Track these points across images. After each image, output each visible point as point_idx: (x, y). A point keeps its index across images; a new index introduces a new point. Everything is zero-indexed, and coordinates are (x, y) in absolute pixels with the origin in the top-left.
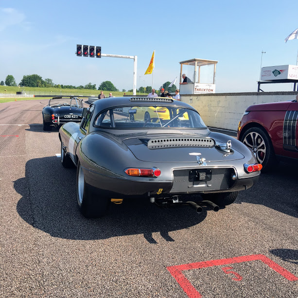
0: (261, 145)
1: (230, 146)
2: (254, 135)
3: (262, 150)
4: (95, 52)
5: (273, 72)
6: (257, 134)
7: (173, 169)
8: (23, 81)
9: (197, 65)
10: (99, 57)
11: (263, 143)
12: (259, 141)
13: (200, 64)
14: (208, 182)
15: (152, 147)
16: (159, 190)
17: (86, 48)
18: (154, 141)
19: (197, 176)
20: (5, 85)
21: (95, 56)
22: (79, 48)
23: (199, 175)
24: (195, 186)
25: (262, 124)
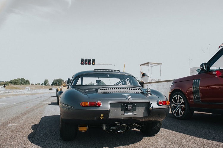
0: (182, 102)
1: (149, 91)
2: (177, 97)
3: (182, 105)
4: (91, 62)
5: (197, 71)
6: (179, 96)
7: (110, 102)
8: (53, 82)
9: (150, 66)
10: (93, 65)
11: (183, 101)
12: (181, 100)
13: (152, 65)
14: (134, 112)
15: (101, 93)
16: (101, 116)
17: (86, 60)
18: (102, 89)
19: (126, 107)
20: (44, 85)
21: (92, 65)
22: (82, 60)
23: (127, 107)
24: (125, 114)
25: (182, 90)
